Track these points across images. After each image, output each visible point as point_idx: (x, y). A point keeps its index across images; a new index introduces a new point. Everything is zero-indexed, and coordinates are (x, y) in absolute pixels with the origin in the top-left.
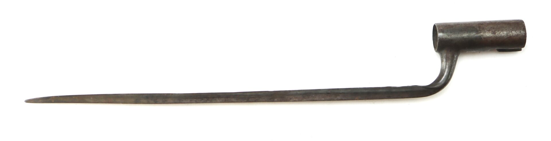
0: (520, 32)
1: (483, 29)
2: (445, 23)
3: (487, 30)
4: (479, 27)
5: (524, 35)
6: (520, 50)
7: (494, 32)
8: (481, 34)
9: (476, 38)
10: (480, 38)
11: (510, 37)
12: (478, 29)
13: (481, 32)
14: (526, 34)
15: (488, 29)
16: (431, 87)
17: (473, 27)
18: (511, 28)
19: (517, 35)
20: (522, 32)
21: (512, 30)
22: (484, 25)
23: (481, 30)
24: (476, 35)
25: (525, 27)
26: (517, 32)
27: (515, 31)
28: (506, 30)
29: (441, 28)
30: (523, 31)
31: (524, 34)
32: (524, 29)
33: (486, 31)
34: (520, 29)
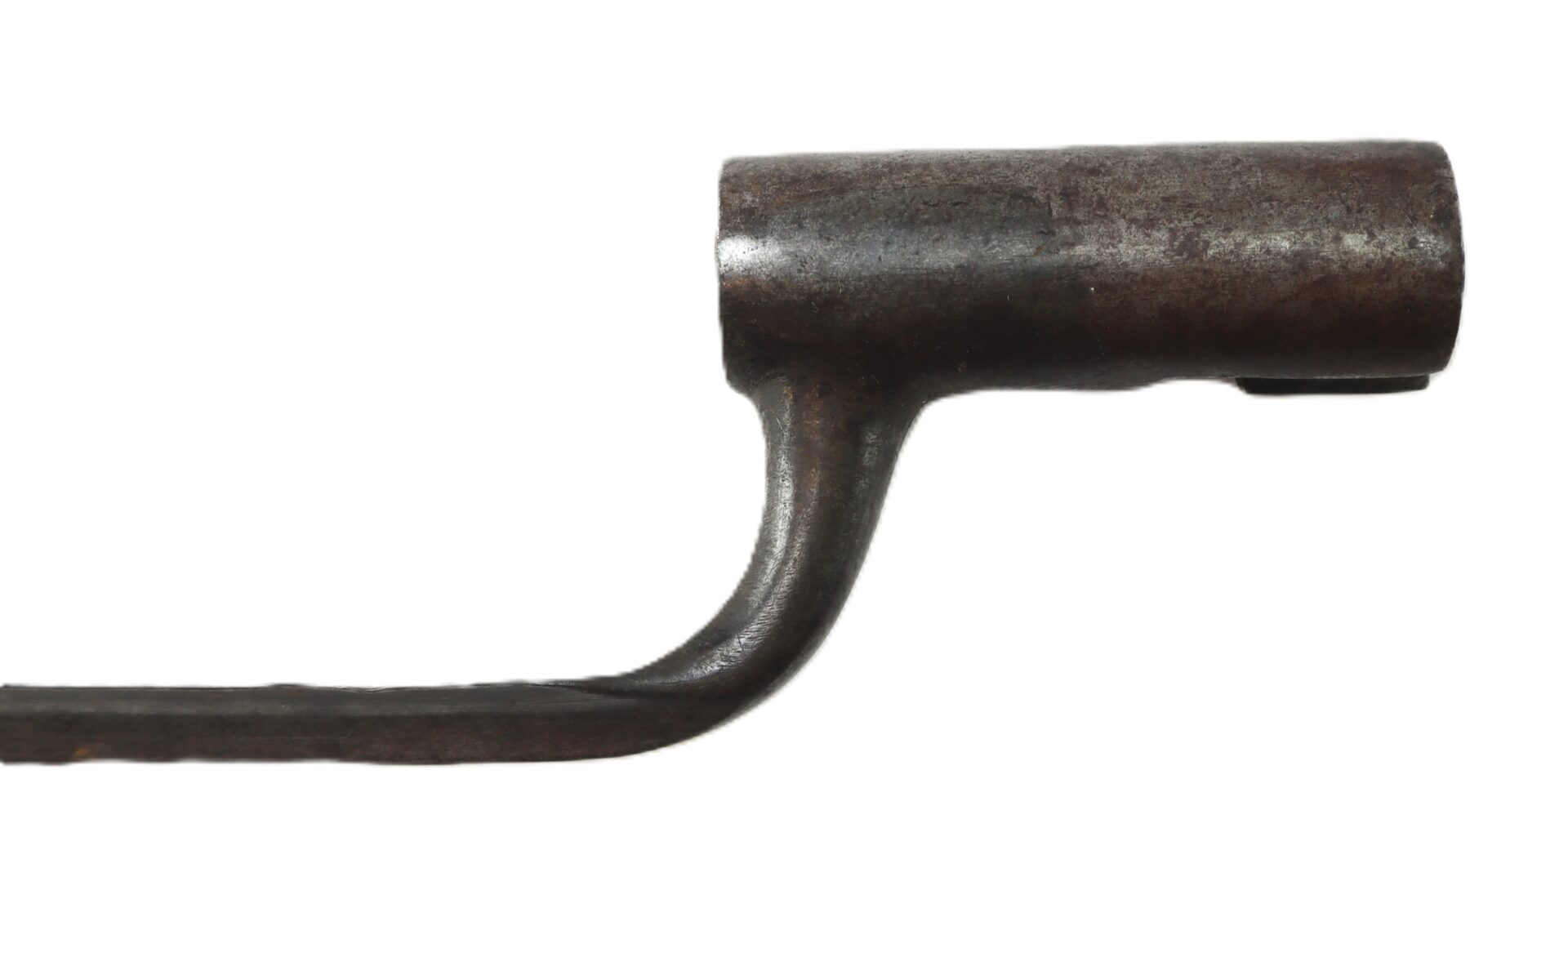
0: (1413, 243)
1: (1101, 208)
2: (792, 160)
3: (1133, 221)
4: (1069, 196)
5: (1441, 265)
6: (1420, 384)
7: (1189, 237)
8: (1080, 250)
9: (1035, 282)
10: (1074, 280)
11: (1328, 281)
12: (1057, 208)
13: (1079, 239)
14: (1457, 260)
15: (1139, 213)
16: (658, 681)
17: (1020, 196)
18: (1335, 211)
19: (1387, 269)
20: (1428, 241)
21: (1346, 228)
22: (1107, 179)
23: (1078, 223)
24: (1039, 260)
25: (1452, 198)
26: (1381, 245)
27: (1372, 235)
28: (1292, 223)
29: (748, 198)
30: (1435, 232)
31: (1443, 257)
32: (1447, 219)
33: (1122, 224)
34: (1415, 219)
